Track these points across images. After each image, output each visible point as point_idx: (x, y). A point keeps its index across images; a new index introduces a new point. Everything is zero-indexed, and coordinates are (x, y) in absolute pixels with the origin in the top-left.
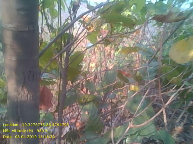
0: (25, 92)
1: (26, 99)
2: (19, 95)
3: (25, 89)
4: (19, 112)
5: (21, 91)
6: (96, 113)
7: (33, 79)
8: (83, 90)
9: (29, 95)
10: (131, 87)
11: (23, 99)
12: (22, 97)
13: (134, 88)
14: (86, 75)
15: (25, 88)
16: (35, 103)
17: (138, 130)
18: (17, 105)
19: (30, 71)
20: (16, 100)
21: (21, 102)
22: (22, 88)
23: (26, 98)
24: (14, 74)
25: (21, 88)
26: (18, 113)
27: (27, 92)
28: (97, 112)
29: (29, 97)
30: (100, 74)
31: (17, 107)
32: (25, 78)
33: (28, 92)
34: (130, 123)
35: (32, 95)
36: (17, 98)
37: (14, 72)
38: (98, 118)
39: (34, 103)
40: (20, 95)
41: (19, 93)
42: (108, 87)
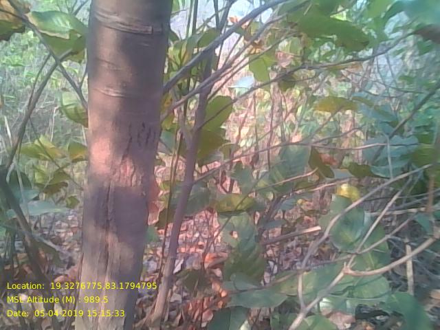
0: (128, 168)
1: (129, 184)
2: (114, 173)
3: (128, 163)
4: (110, 211)
5: (120, 167)
6: (253, 238)
7: (147, 142)
8: (224, 185)
9: (135, 175)
10: (341, 189)
11: (122, 183)
12: (119, 178)
13: (349, 191)
14: (232, 152)
15: (127, 159)
16: (144, 194)
17: (351, 285)
18: (108, 195)
19: (143, 125)
20: (106, 185)
21: (117, 188)
22: (123, 159)
23: (129, 182)
24: (109, 126)
25: (121, 158)
26: (107, 211)
27: (132, 170)
28: (256, 236)
29: (134, 180)
30: (267, 152)
31: (108, 199)
32: (131, 139)
33: (135, 169)
34: (347, 265)
35: (140, 178)
36: (110, 179)
37: (111, 123)
38: (256, 249)
39: (142, 195)
40: (117, 174)
41: (116, 169)
42: (284, 183)
